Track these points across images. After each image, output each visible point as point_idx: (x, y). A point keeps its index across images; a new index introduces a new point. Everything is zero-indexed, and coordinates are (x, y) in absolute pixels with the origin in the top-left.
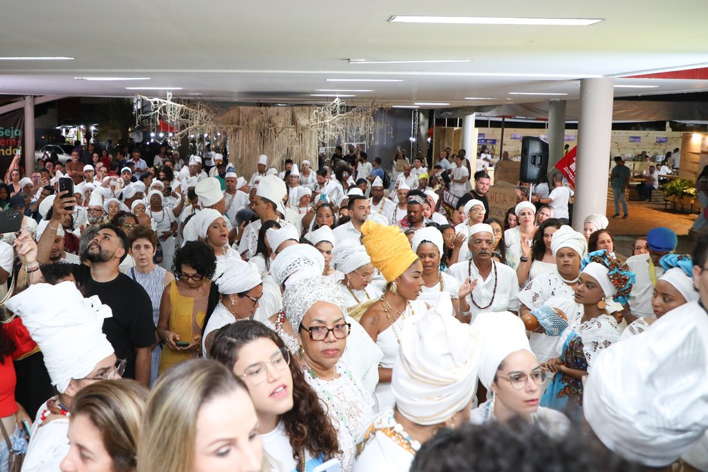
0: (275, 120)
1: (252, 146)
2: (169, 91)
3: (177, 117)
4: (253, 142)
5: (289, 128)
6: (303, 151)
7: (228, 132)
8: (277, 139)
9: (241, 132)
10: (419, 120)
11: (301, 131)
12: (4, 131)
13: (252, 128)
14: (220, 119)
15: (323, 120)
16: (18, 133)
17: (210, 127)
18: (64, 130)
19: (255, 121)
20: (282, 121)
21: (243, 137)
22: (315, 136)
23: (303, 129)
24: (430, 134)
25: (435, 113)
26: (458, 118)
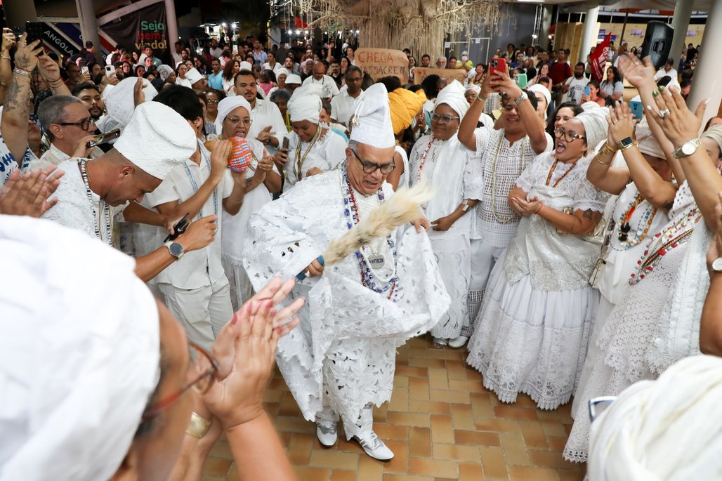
0: (403, 11)
1: (381, 36)
3: (310, 7)
4: (382, 33)
5: (416, 17)
6: (429, 42)
7: (359, 22)
8: (405, 30)
9: (371, 22)
10: (542, 15)
11: (427, 22)
12: (148, 24)
13: (381, 19)
14: (350, 9)
15: (449, 10)
16: (161, 26)
17: (341, 17)
18: (208, 28)
19: (384, 12)
20: (410, 12)
21: (372, 29)
22: (441, 27)
23: (430, 19)
24: (551, 31)
25: (558, 8)
26: (582, 13)
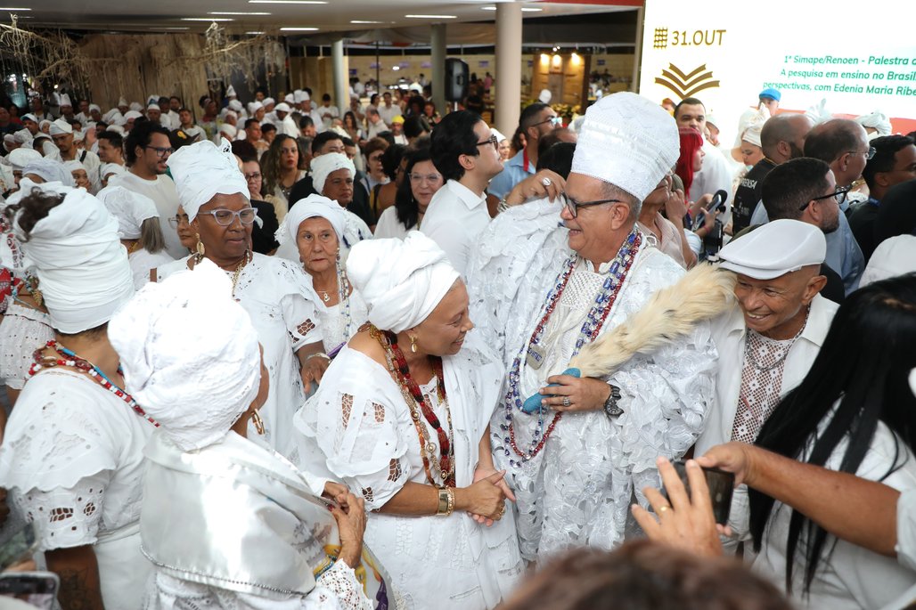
0: (154, 52)
2: (13, 12)
4: (131, 80)
19: (131, 53)
25: (288, 42)
26: (321, 47)
